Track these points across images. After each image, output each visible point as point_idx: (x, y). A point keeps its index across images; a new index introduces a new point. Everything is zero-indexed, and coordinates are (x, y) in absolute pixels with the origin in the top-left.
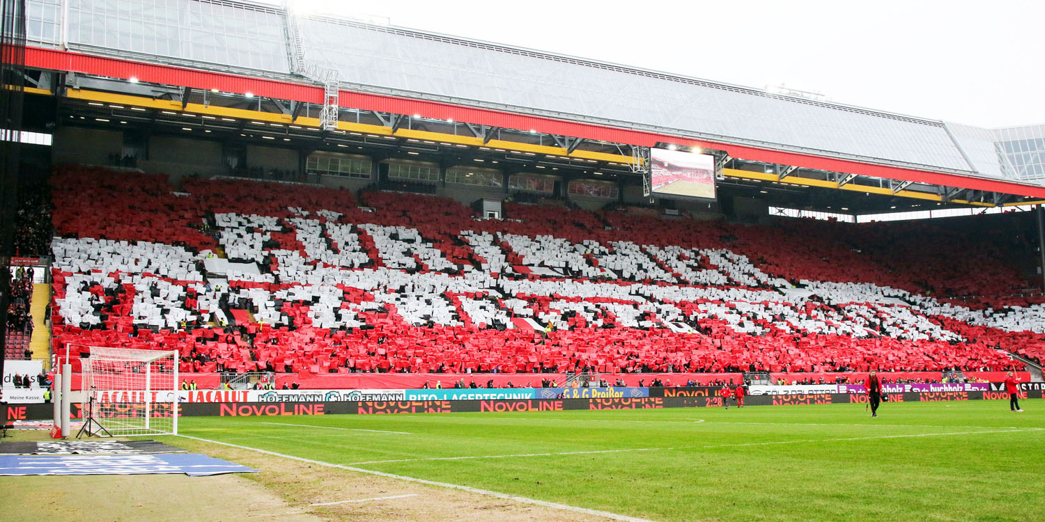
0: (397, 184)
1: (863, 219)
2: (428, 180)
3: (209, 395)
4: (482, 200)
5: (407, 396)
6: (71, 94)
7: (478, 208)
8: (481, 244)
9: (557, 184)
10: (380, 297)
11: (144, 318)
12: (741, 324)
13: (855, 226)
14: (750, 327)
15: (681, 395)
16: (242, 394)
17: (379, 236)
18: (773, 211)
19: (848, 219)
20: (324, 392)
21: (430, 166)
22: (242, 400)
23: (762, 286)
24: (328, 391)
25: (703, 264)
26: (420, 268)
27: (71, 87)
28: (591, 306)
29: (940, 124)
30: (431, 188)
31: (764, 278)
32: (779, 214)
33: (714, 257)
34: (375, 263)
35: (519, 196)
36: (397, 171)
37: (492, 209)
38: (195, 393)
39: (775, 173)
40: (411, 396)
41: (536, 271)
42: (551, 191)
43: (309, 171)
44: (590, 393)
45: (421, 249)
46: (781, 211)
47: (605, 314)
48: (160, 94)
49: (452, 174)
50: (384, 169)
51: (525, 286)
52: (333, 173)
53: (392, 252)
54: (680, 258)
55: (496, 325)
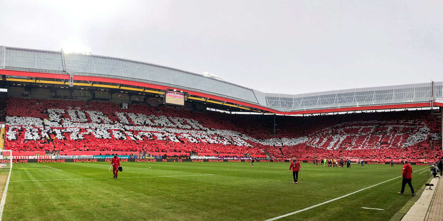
0: (98, 99)
1: (233, 113)
2: (107, 97)
3: (42, 157)
4: (122, 103)
5: (93, 157)
6: (7, 79)
7: (121, 105)
8: (121, 116)
9: (145, 99)
10: (90, 131)
11: (28, 137)
12: (192, 140)
13: (231, 115)
14: (195, 140)
15: (171, 158)
16: (50, 157)
17: (91, 114)
18: (208, 109)
19: (229, 112)
20: (72, 156)
21: (108, 93)
22: (50, 158)
23: (201, 129)
24: (73, 156)
25: (185, 123)
26: (102, 122)
27: (7, 78)
28: (150, 133)
29: (252, 90)
30: (108, 100)
31: (201, 127)
32: (210, 110)
33: (189, 121)
34: (89, 121)
35: (134, 102)
36: (98, 95)
37: (125, 106)
38: (39, 156)
39: (205, 99)
40: (94, 157)
41: (136, 123)
42: (143, 101)
43: (74, 96)
44: (145, 157)
45: (103, 118)
46: (210, 109)
47: (154, 136)
48: (29, 78)
49: (114, 95)
50: (94, 94)
51: (131, 128)
52: (80, 96)
53: (94, 118)
54: (179, 121)
55: (122, 138)
